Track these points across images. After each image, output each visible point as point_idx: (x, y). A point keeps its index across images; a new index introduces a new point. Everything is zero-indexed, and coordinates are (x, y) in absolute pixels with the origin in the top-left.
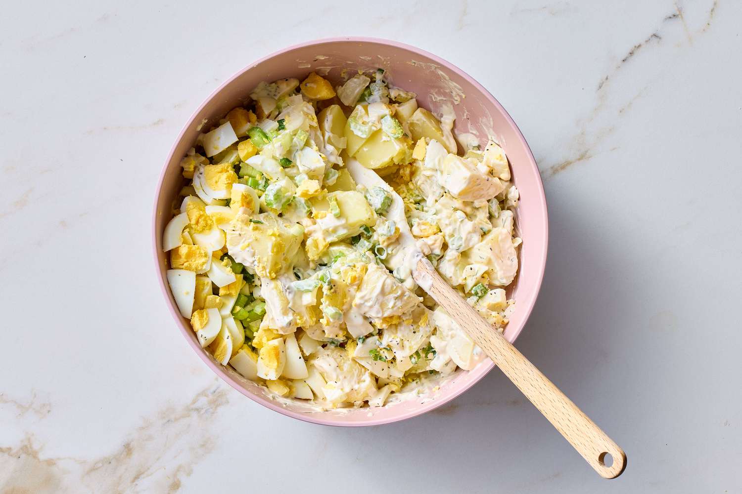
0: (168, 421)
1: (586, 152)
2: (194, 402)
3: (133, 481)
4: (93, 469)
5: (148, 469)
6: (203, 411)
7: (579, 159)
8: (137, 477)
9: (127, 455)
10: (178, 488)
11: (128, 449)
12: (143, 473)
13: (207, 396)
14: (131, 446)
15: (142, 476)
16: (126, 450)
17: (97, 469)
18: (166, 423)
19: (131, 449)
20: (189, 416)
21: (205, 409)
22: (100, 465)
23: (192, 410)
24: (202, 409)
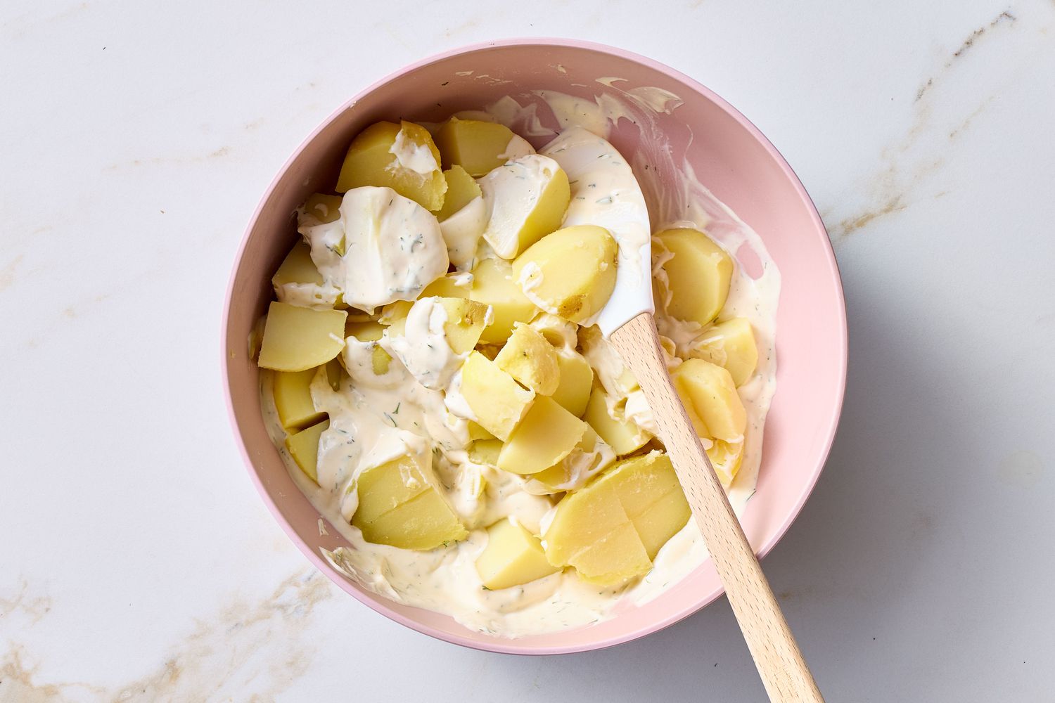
0: (237, 625)
1: (897, 199)
2: (277, 596)
5: (205, 701)
6: (290, 610)
7: (887, 211)
9: (172, 678)
11: (172, 669)
13: (296, 585)
14: (178, 664)
16: (170, 670)
17: (123, 701)
18: (233, 628)
19: (177, 670)
20: (269, 618)
21: (295, 606)
22: (128, 694)
23: (274, 607)
24: (290, 606)
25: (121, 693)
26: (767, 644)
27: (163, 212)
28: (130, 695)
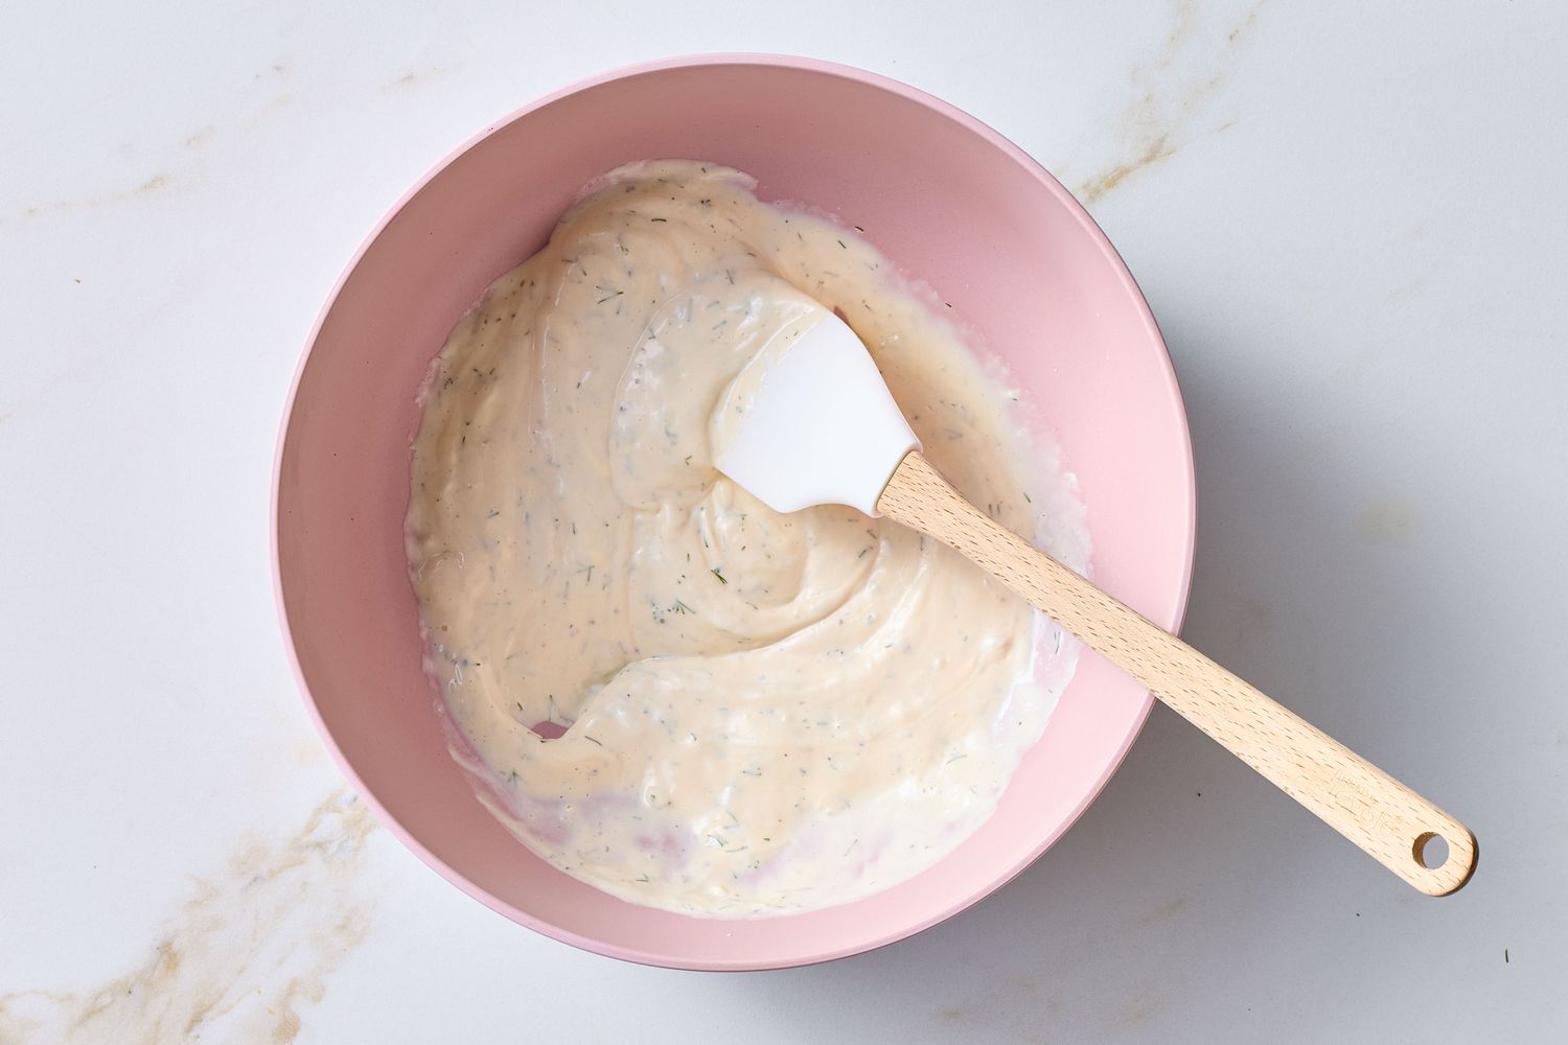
0: (255, 879)
1: (1162, 140)
2: (310, 828)
3: (189, 1029)
4: (93, 1012)
5: (221, 996)
6: (333, 848)
7: (1148, 160)
8: (196, 1020)
9: (168, 968)
10: (295, 1035)
11: (168, 955)
12: (210, 1008)
13: (337, 810)
14: (175, 946)
15: (209, 1014)
16: (165, 957)
17: (101, 1010)
18: (251, 884)
19: (175, 955)
20: (302, 863)
21: (337, 843)
22: (107, 999)
23: (307, 847)
24: (331, 842)
25: (96, 999)
26: (1300, 761)
27: (78, 281)
28: (109, 1000)
